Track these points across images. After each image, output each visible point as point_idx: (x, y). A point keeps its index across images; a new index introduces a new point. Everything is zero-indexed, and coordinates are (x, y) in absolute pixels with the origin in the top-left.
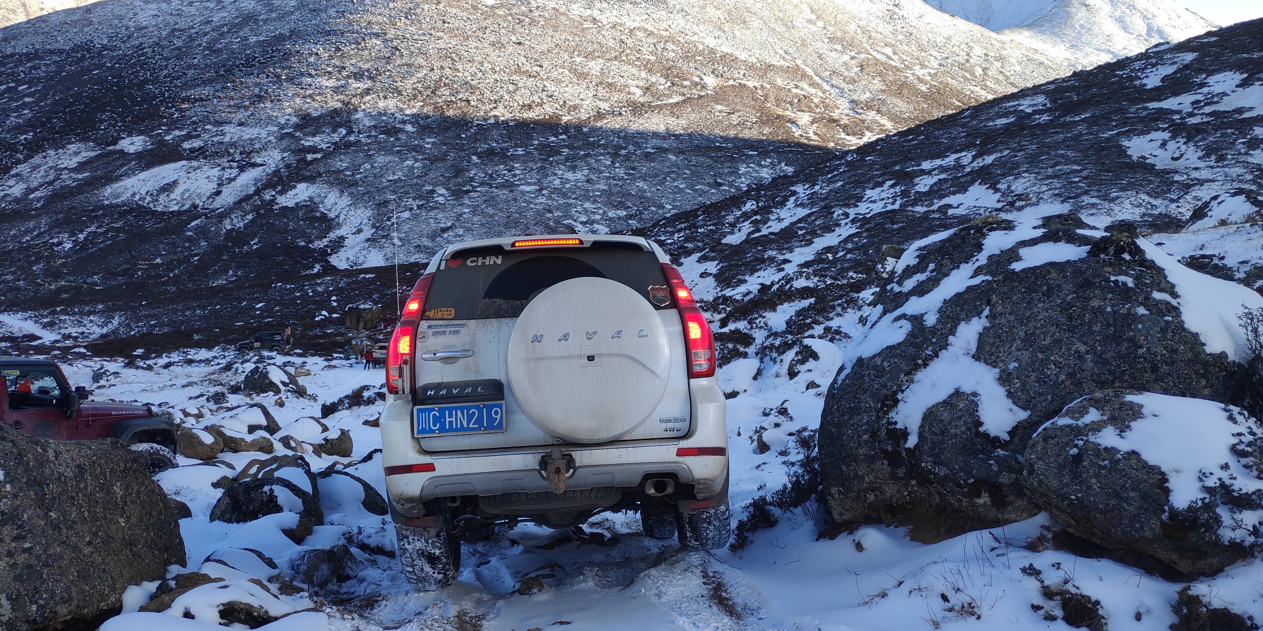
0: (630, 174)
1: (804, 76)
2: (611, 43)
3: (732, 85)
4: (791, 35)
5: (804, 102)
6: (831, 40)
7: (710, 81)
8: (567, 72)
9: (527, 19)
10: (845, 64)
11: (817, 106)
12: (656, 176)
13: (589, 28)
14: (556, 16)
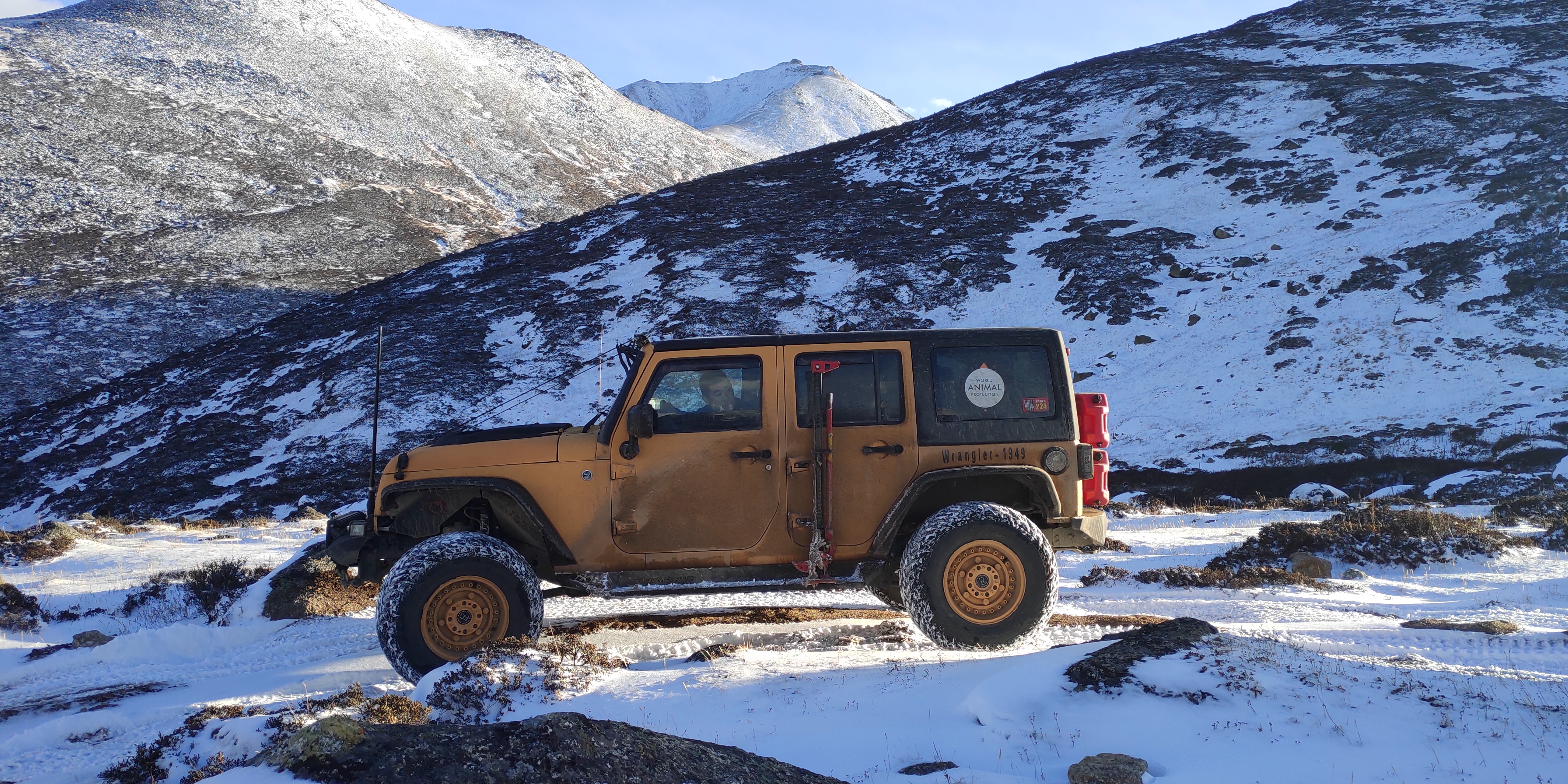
0: (198, 310)
1: (462, 179)
2: (190, 131)
3: (363, 191)
4: (450, 127)
5: (457, 212)
6: (501, 134)
7: (331, 184)
8: (117, 170)
9: (58, 95)
10: (517, 164)
11: (475, 217)
12: (238, 310)
13: (157, 110)
14: (107, 91)
